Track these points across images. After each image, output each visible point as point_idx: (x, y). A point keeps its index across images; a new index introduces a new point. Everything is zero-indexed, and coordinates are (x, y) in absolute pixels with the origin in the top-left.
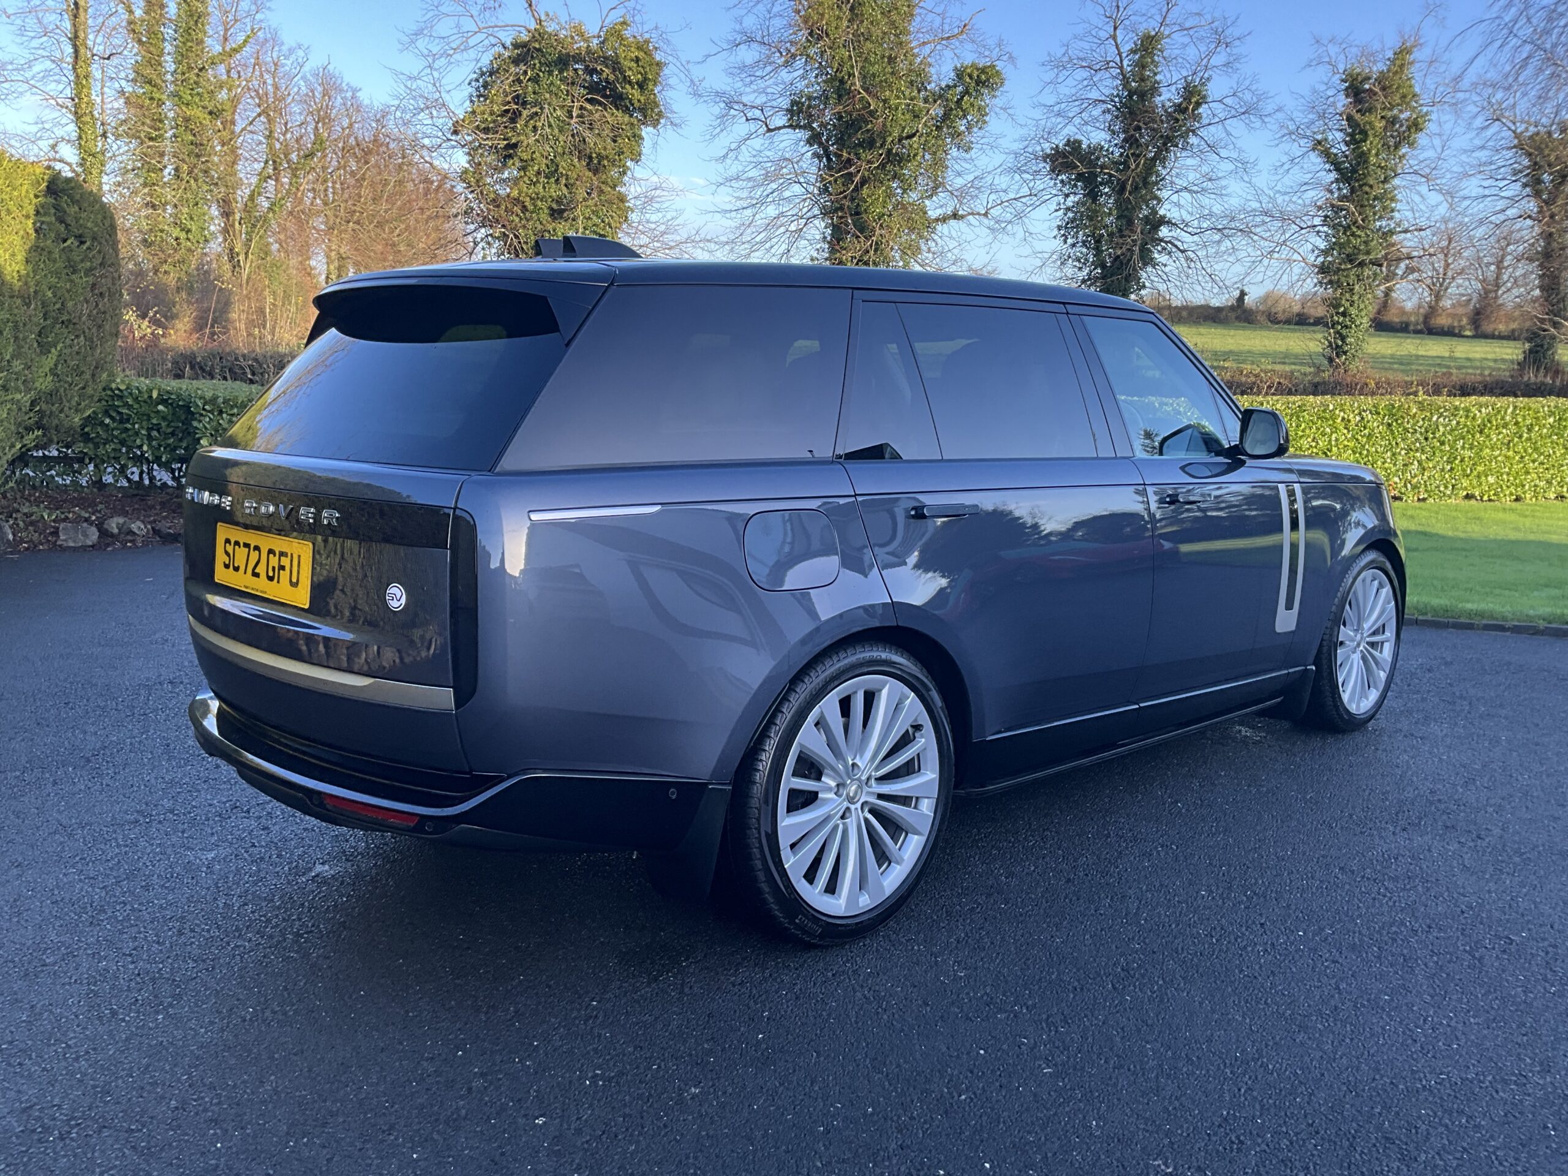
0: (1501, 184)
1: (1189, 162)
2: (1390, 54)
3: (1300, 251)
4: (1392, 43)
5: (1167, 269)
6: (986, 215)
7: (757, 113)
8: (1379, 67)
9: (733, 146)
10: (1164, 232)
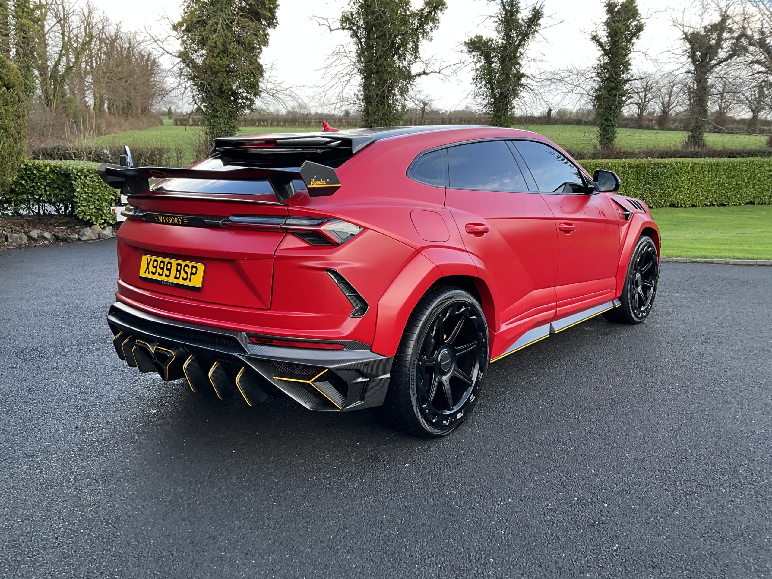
0: (677, 56)
3: (586, 89)
5: (524, 99)
6: (439, 72)
7: (325, 22)
10: (523, 81)
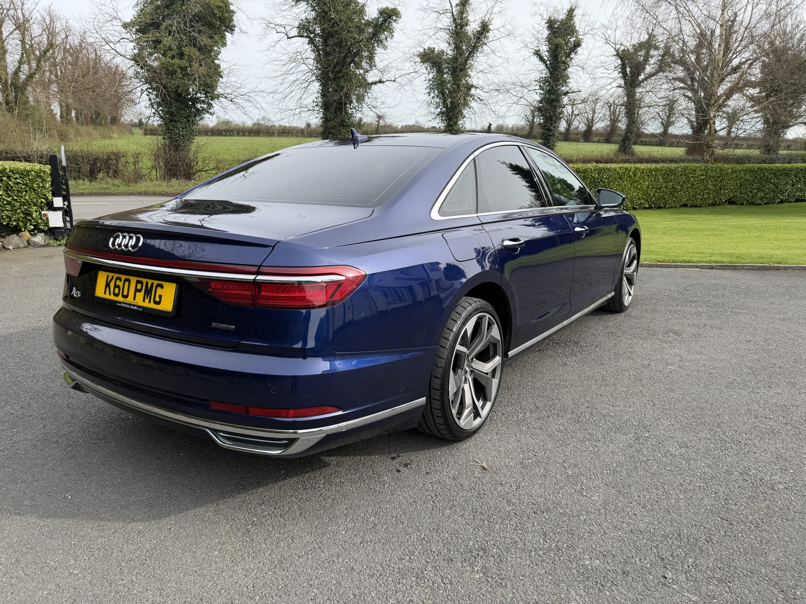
0: (610, 72)
1: (483, 58)
2: (565, 11)
3: (529, 100)
4: (567, 7)
6: (394, 81)
7: (282, 29)
8: (562, 16)
9: (272, 44)
10: (473, 91)
